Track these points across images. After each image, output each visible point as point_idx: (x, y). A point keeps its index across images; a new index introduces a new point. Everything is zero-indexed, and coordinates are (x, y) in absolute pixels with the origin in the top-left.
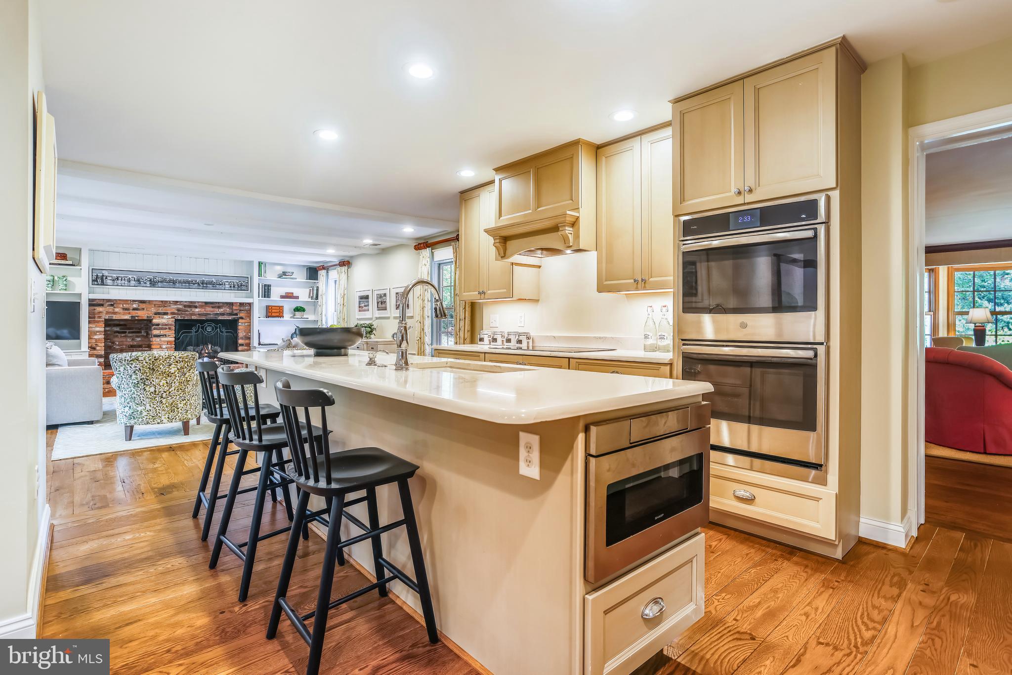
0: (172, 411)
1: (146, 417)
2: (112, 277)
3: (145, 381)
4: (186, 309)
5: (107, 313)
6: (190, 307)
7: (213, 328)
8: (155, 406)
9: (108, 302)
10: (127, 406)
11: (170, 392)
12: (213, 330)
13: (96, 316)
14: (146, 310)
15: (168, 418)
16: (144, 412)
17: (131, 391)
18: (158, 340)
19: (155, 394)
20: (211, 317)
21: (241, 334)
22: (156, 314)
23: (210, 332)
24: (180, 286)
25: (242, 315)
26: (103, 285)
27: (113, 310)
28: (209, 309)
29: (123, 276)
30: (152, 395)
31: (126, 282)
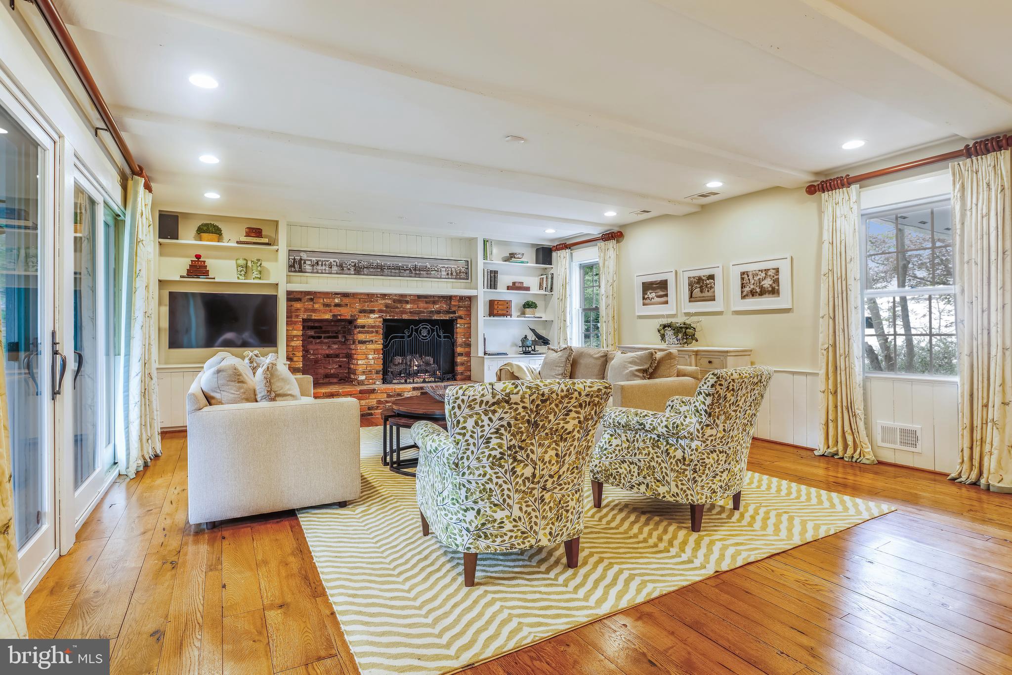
0: (558, 518)
1: (509, 534)
2: (311, 260)
3: (516, 452)
4: (396, 305)
5: (306, 310)
6: (400, 301)
7: (429, 331)
8: (529, 510)
9: (308, 295)
10: (473, 509)
11: (560, 477)
12: (428, 334)
13: (294, 314)
14: (350, 307)
15: (550, 534)
16: (506, 522)
17: (485, 475)
18: (364, 348)
19: (533, 483)
20: (424, 316)
21: (460, 339)
22: (360, 312)
23: (426, 336)
24: (389, 274)
25: (461, 313)
26: (301, 272)
27: (313, 306)
28: (422, 305)
29: (323, 259)
30: (527, 484)
31: (327, 269)
